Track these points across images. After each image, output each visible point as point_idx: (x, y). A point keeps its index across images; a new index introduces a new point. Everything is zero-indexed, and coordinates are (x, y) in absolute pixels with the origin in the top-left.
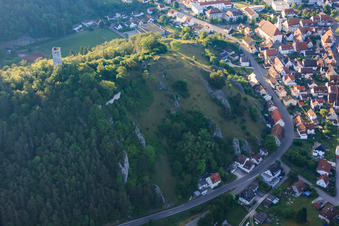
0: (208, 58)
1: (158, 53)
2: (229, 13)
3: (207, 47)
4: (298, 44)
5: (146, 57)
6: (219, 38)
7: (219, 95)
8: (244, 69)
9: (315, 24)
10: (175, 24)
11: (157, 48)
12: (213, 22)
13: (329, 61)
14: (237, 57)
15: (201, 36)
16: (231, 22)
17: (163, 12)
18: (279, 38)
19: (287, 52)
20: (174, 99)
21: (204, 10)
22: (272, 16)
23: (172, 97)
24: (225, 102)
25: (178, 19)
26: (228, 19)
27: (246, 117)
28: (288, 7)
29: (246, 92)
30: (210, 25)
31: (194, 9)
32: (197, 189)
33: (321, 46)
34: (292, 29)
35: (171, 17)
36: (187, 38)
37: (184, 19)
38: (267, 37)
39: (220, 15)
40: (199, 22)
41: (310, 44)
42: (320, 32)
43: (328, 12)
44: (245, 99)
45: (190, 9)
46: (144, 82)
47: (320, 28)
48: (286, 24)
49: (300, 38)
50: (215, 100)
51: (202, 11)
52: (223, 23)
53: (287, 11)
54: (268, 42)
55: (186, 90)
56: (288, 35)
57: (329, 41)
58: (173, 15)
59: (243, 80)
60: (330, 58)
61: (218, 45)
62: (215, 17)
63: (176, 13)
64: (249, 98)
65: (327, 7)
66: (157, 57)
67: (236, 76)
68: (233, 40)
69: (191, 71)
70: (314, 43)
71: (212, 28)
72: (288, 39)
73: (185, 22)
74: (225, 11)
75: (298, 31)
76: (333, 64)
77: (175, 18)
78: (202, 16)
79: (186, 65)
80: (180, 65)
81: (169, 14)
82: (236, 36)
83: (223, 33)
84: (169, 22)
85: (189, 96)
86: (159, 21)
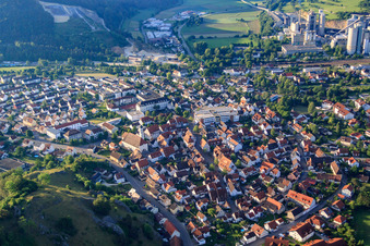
0: (82, 183)
1: (29, 193)
2: (89, 132)
3: (77, 172)
4: (166, 149)
5: (17, 200)
6: (87, 159)
7: (108, 222)
8: (121, 186)
9: (174, 127)
10: (34, 154)
11: (26, 186)
12: (74, 144)
13: (199, 160)
14: (110, 176)
15: (67, 162)
16: (93, 140)
17: (17, 144)
18: (145, 147)
19: (157, 159)
20: (60, 241)
21: (62, 134)
22: (131, 127)
23: (58, 239)
24: (117, 228)
25: (35, 148)
26: (89, 138)
27: (142, 238)
28: (142, 115)
29: (133, 210)
30: (73, 148)
31: (49, 134)
33: (185, 146)
34: (154, 136)
35: (27, 148)
36: (52, 167)
37: (42, 146)
38: (134, 148)
39: (79, 136)
40: (60, 147)
41: (176, 147)
42: (180, 134)
43: (181, 114)
44: (135, 219)
45: (45, 135)
46: (21, 231)
47: (179, 129)
48: (147, 132)
49: (165, 143)
50: (106, 229)
51: (59, 135)
52: (85, 143)
53: (143, 120)
54: (136, 153)
55: (72, 227)
56: (153, 142)
57: (191, 141)
58: (29, 145)
59: (125, 198)
60: (198, 156)
61: (88, 167)
62: (74, 138)
63: (31, 142)
64: (139, 216)
65: (178, 109)
66: (29, 198)
67: (117, 196)
68: (102, 158)
69: (72, 203)
70: (179, 146)
71: (75, 150)
72: (154, 146)
73: (44, 150)
74: (82, 130)
75: (161, 137)
76: (203, 162)
77: (32, 147)
78: (60, 140)
79: (65, 199)
80: (58, 200)
81: (24, 145)
82: (102, 153)
83: (89, 153)
84: (26, 153)
85: (76, 232)
86: (15, 154)
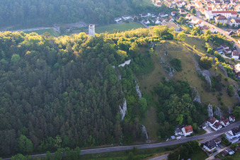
0: (207, 49)
1: (165, 39)
2: (233, 21)
3: (208, 42)
6: (219, 37)
7: (205, 73)
8: (233, 60)
10: (190, 24)
11: (167, 35)
12: (219, 26)
14: (230, 52)
15: (205, 33)
16: (233, 27)
17: (182, 15)
20: (169, 70)
21: (214, 17)
24: (208, 78)
25: (192, 21)
26: (231, 24)
29: (229, 75)
30: (215, 27)
31: (207, 15)
32: (174, 134)
35: (188, 19)
36: (195, 34)
37: (197, 21)
39: (225, 22)
40: (208, 24)
44: (226, 80)
45: (204, 15)
46: (149, 56)
50: (200, 76)
51: (212, 17)
52: (227, 27)
55: (180, 67)
58: (189, 18)
59: (229, 67)
61: (217, 42)
62: (221, 22)
63: (192, 17)
64: (230, 80)
66: (164, 41)
67: (224, 64)
68: (230, 39)
69: (187, 53)
71: (217, 30)
73: (197, 24)
74: (230, 18)
77: (191, 20)
78: (212, 22)
79: (184, 49)
80: (179, 49)
81: (187, 17)
82: (234, 37)
83: (225, 34)
84: (185, 22)
85: (181, 70)
86: (178, 21)
